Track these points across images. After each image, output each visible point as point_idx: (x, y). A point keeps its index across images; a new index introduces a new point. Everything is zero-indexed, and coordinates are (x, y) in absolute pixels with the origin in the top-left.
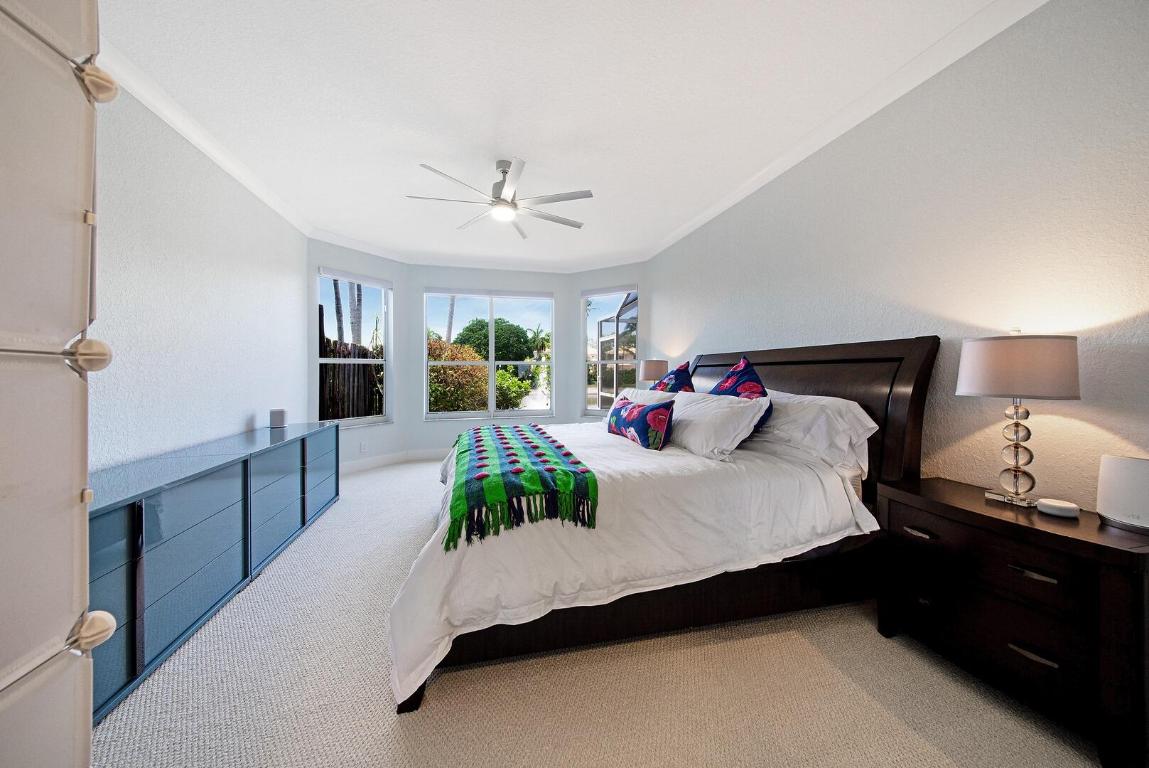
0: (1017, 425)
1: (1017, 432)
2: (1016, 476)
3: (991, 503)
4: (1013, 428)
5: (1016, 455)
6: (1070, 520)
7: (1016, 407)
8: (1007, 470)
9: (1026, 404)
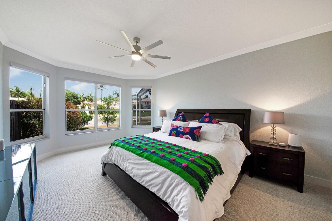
0: (274, 129)
1: (273, 130)
2: (273, 139)
3: (269, 145)
4: (273, 129)
5: (273, 135)
6: (284, 147)
7: (273, 125)
8: (272, 138)
9: (275, 125)
